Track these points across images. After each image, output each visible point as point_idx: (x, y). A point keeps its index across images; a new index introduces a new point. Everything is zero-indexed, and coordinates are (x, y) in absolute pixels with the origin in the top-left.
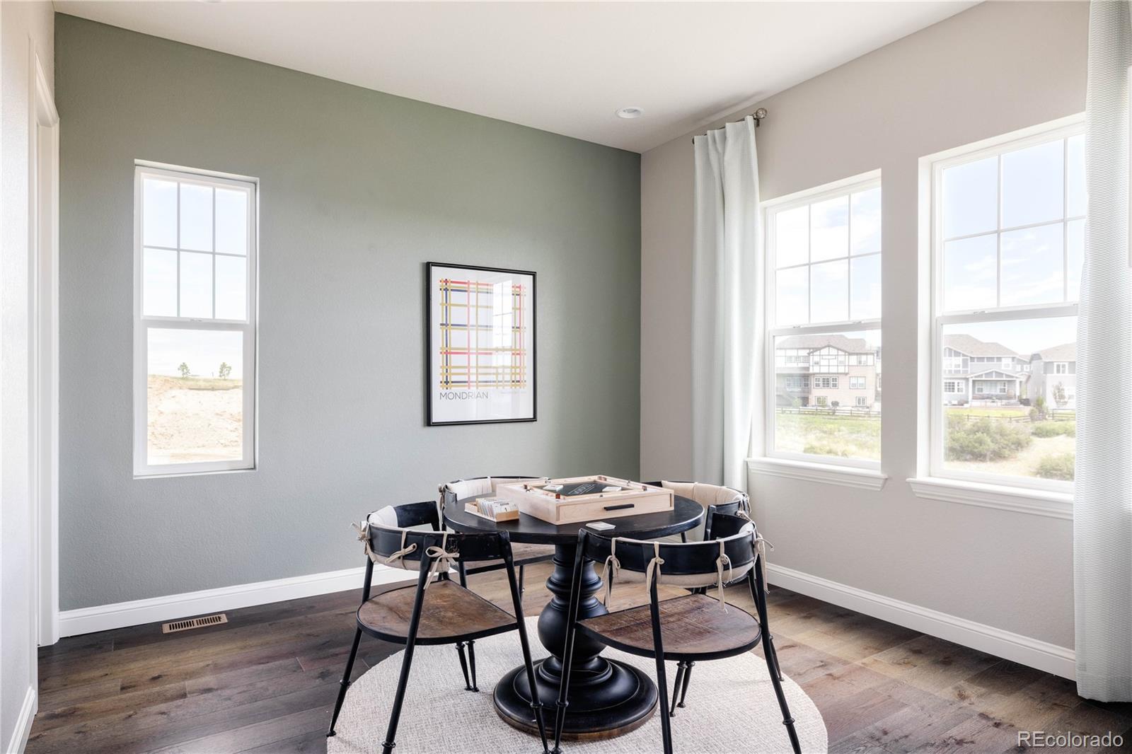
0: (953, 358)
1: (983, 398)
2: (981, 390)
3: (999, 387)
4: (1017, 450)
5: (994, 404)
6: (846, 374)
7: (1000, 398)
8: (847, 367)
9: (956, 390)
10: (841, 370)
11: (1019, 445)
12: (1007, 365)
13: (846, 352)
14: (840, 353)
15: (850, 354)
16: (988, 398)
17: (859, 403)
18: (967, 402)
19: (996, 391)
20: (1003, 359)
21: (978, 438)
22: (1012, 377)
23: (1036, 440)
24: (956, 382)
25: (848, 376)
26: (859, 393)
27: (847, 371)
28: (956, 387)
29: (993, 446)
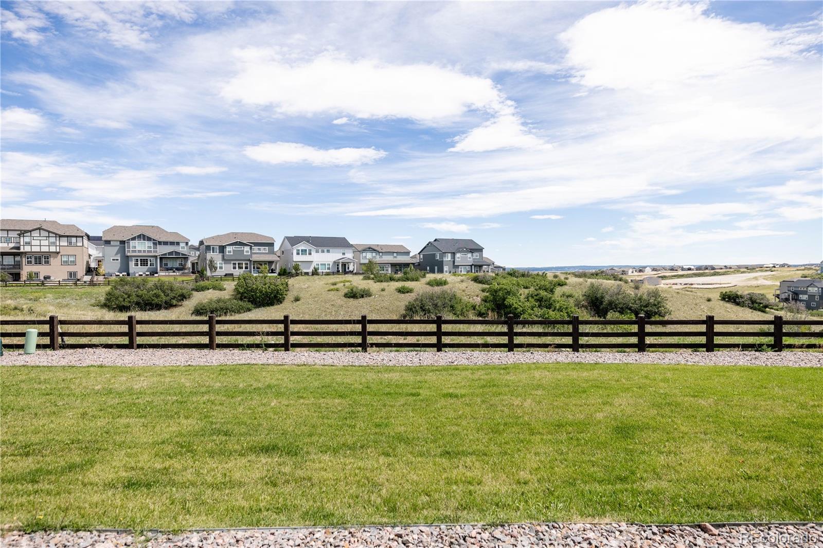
0: (146, 242)
1: (168, 269)
2: (166, 265)
3: (179, 262)
4: (183, 300)
5: (175, 274)
6: (58, 253)
7: (178, 269)
8: (58, 247)
9: (149, 264)
10: (53, 249)
11: (183, 297)
12: (183, 248)
13: (56, 234)
14: (51, 235)
15: (60, 236)
16: (171, 270)
17: (71, 276)
18: (157, 273)
19: (177, 264)
20: (181, 244)
21: (155, 294)
22: (186, 255)
23: (195, 293)
24: (149, 259)
25: (60, 254)
26: (72, 269)
27: (58, 250)
28: (149, 263)
29: (164, 298)
